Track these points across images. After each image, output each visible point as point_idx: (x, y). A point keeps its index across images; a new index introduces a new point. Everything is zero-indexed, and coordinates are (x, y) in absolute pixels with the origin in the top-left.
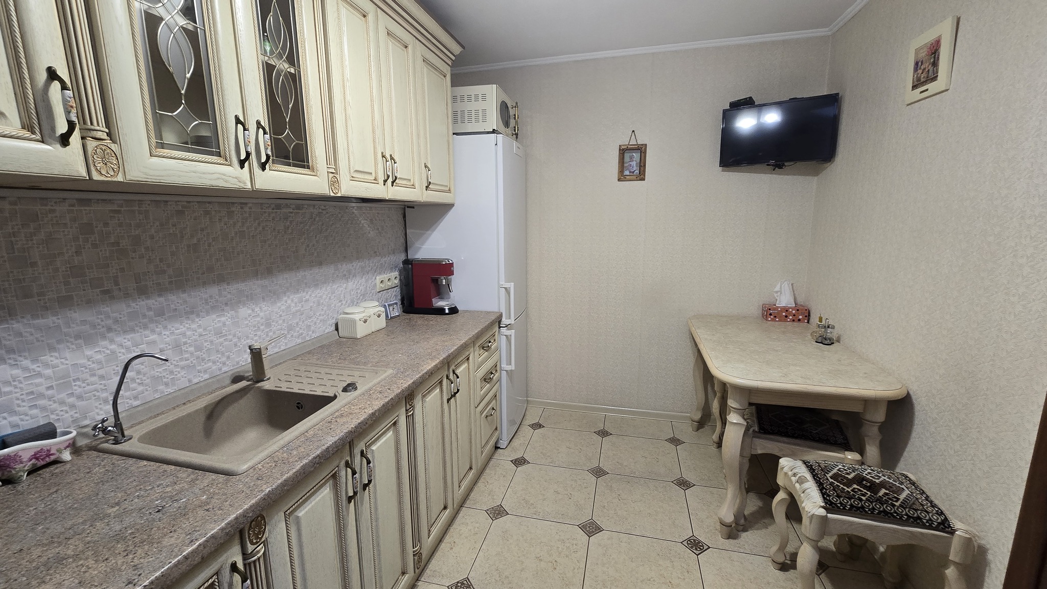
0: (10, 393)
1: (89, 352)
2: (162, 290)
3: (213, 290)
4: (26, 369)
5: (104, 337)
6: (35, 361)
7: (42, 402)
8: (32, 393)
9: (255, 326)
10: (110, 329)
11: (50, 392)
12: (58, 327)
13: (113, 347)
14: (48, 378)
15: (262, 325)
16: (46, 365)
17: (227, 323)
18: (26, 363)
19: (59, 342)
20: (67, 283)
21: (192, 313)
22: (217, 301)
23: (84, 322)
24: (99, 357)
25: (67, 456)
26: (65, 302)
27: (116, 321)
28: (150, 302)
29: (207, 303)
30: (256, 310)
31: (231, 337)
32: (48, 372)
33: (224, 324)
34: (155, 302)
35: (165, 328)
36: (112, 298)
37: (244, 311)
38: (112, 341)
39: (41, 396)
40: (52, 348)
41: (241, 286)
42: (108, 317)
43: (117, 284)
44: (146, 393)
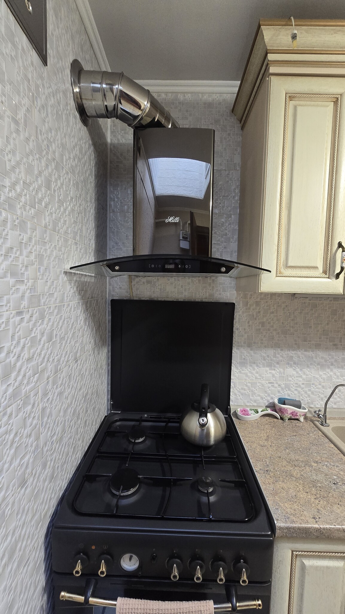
0: (290, 381)
1: (321, 373)
4: (297, 372)
5: (329, 368)
6: (301, 370)
7: (299, 389)
8: (297, 384)
10: (332, 364)
11: (303, 386)
12: (312, 357)
13: (332, 373)
16: (304, 373)
18: (298, 370)
19: (311, 364)
20: (320, 338)
23: (322, 358)
25: (302, 419)
26: (318, 346)
27: (336, 361)
32: (304, 376)
36: (337, 348)
38: (332, 370)
39: (299, 386)
40: (308, 367)
42: (333, 358)
43: (341, 341)
44: (341, 403)
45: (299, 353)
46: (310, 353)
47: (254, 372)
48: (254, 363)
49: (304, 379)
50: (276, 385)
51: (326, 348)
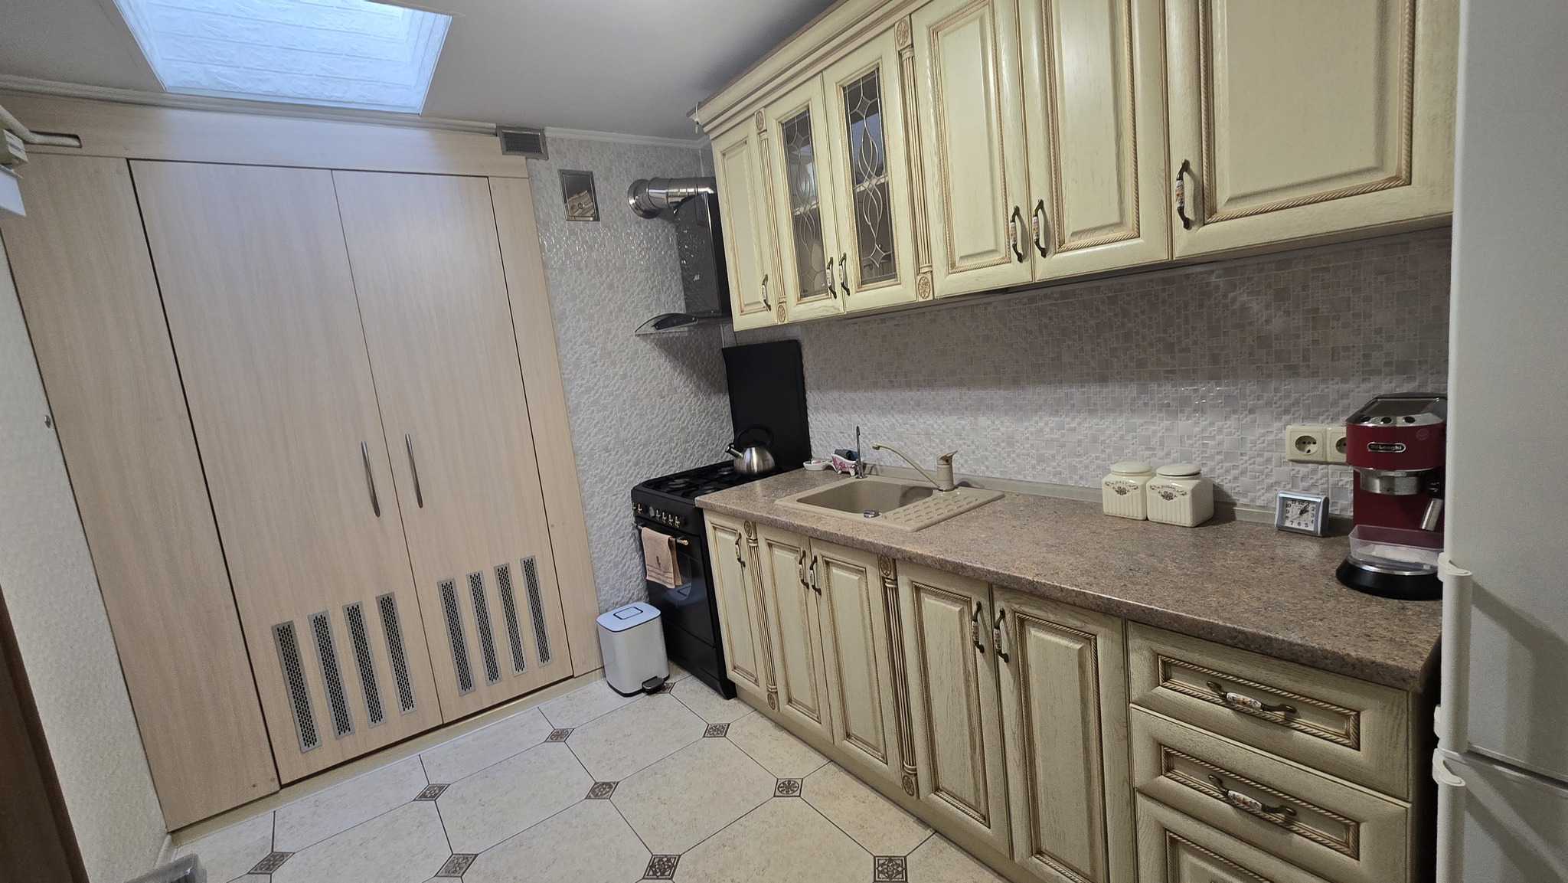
2: (919, 387)
3: (954, 393)
5: (889, 413)
9: (994, 441)
10: (892, 408)
11: (869, 437)
12: (872, 400)
13: (894, 420)
15: (1003, 441)
17: (966, 427)
19: (873, 409)
20: (876, 374)
21: (939, 409)
22: (958, 404)
23: (881, 400)
24: (887, 424)
25: (852, 472)
26: (875, 385)
27: (895, 403)
28: (913, 394)
29: (949, 404)
30: (996, 423)
31: (969, 442)
33: (964, 428)
34: (914, 394)
35: (921, 416)
36: (894, 387)
37: (983, 421)
38: (893, 416)
41: (982, 393)
45: (860, 395)
46: (870, 395)
47: (826, 419)
48: (825, 408)
49: (869, 428)
50: (846, 436)
51: (883, 387)
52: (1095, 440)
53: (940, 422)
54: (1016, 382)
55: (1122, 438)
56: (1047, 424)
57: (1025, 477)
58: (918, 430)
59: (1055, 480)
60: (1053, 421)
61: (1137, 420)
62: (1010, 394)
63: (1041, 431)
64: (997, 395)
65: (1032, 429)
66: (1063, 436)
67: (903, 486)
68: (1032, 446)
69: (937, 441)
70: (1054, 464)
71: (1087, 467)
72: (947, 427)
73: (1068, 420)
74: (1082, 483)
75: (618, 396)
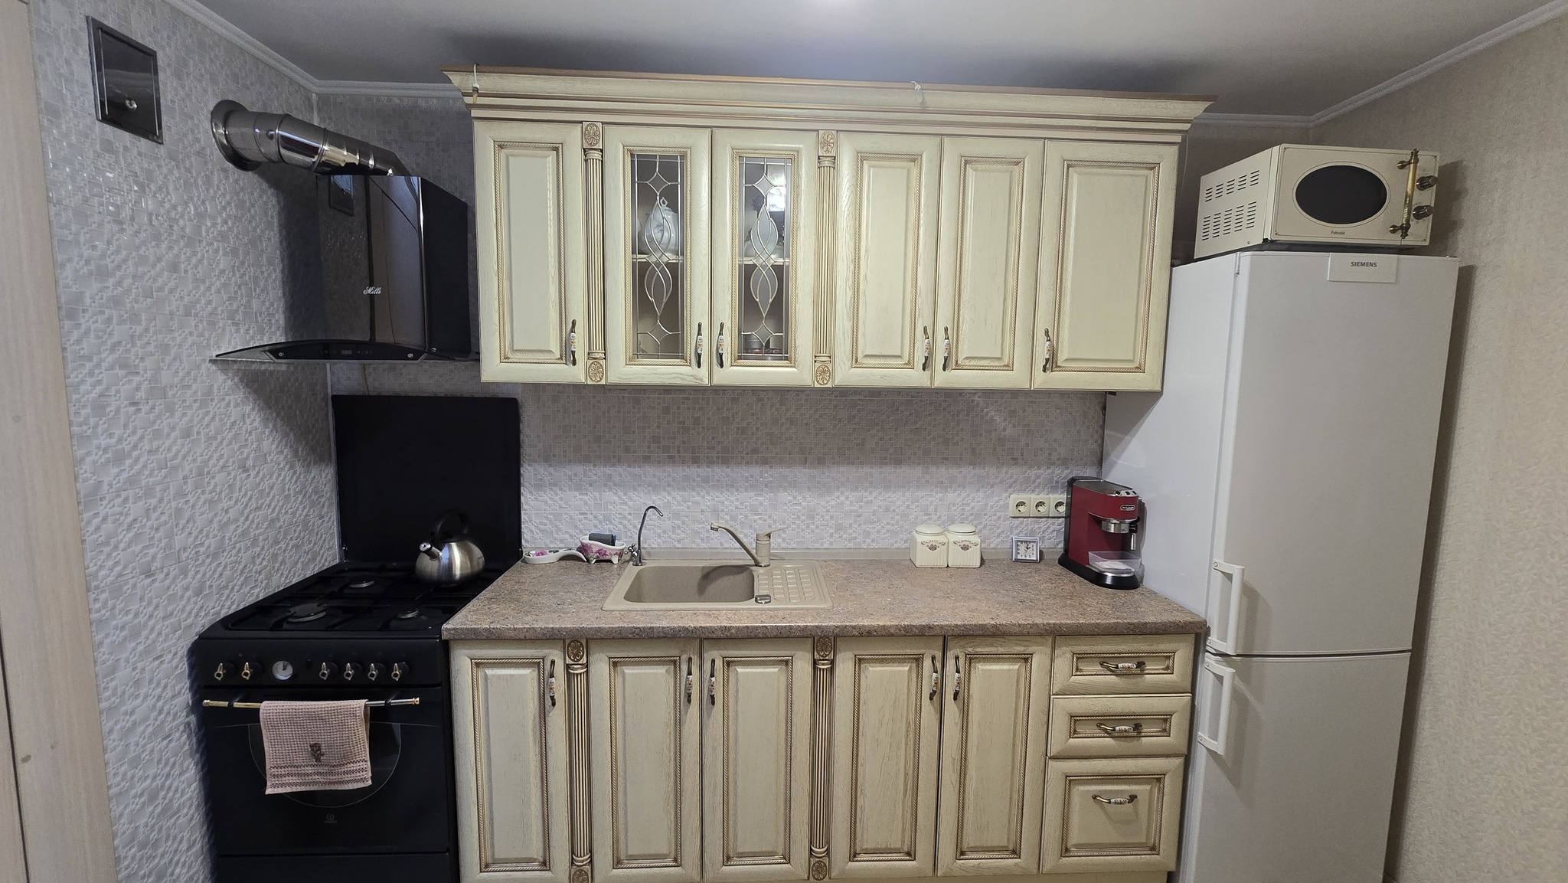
0: (611, 510)
1: (654, 497)
2: (710, 463)
3: (755, 470)
4: (620, 498)
5: (665, 490)
6: (625, 494)
7: (625, 522)
8: (620, 514)
9: (793, 515)
10: (669, 485)
11: (629, 517)
12: (640, 476)
13: (670, 498)
14: (629, 507)
15: (803, 515)
16: (630, 499)
17: (764, 503)
18: (621, 494)
19: (639, 486)
20: (649, 447)
21: (733, 486)
22: (757, 481)
23: (654, 476)
25: (615, 560)
26: (647, 459)
27: (674, 480)
28: (699, 470)
29: (747, 480)
30: (798, 498)
31: (766, 517)
32: (630, 503)
33: (761, 504)
34: (704, 471)
35: (708, 493)
36: (674, 462)
37: (784, 496)
38: (669, 494)
39: (625, 517)
40: (635, 489)
41: (785, 471)
42: (669, 476)
43: (679, 452)
44: (686, 540)
45: (620, 470)
46: (637, 470)
47: (557, 498)
48: (556, 485)
50: (590, 517)
51: (659, 462)
52: (887, 510)
53: (732, 498)
54: (821, 462)
55: (908, 507)
56: (847, 498)
57: (822, 545)
58: (703, 508)
59: (851, 545)
60: (853, 496)
61: (920, 494)
62: (814, 472)
63: (842, 503)
64: (801, 473)
65: (833, 503)
66: (861, 507)
67: (703, 568)
68: (832, 517)
69: (727, 517)
70: (851, 531)
71: (878, 532)
72: (742, 504)
73: (866, 494)
74: (874, 545)
75: (175, 468)
